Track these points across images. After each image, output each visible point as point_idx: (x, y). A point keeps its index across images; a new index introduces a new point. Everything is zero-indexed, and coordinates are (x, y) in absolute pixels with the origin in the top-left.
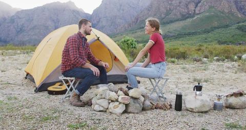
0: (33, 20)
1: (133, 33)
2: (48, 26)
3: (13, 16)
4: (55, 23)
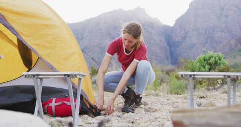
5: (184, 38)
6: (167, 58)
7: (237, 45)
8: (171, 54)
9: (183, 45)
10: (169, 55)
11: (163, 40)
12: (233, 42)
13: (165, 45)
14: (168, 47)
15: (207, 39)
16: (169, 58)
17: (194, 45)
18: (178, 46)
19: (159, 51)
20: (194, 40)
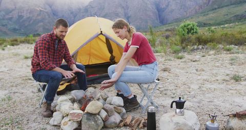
0: (104, 8)
1: (204, 15)
2: (118, 14)
3: (87, 6)
4: (125, 10)
5: (167, 6)
6: (157, 19)
7: (199, 9)
8: (160, 16)
9: (167, 10)
10: (158, 16)
11: (154, 7)
12: (197, 8)
13: (156, 10)
14: (157, 12)
15: (182, 6)
16: (158, 18)
17: (173, 10)
18: (164, 11)
19: (152, 14)
20: (173, 7)
